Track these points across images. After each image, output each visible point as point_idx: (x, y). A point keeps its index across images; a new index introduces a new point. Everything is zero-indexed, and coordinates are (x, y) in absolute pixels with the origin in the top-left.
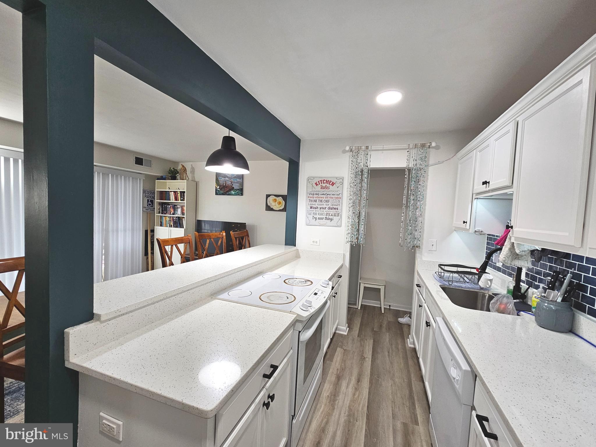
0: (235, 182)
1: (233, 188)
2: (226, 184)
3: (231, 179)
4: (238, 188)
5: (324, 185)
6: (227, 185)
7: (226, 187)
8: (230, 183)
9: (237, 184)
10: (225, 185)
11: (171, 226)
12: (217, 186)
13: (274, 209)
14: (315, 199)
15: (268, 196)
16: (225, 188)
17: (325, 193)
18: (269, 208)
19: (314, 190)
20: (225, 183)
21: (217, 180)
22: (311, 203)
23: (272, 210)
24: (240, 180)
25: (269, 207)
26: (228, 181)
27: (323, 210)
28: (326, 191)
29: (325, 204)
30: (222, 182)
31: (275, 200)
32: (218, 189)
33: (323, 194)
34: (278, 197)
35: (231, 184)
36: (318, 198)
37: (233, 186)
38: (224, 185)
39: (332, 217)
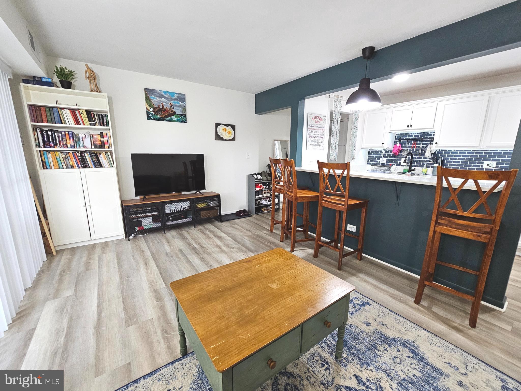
0: (176, 106)
1: (175, 112)
2: (163, 106)
3: (170, 101)
4: (181, 113)
5: (317, 120)
6: (165, 108)
7: (165, 110)
8: (170, 105)
9: (180, 109)
10: (163, 108)
11: (72, 167)
12: (149, 108)
13: (225, 138)
14: (312, 130)
15: (217, 125)
16: (163, 112)
17: (317, 126)
18: (218, 138)
19: (312, 123)
20: (161, 105)
21: (148, 99)
22: (310, 133)
23: (222, 139)
24: (183, 103)
25: (219, 136)
26: (165, 102)
27: (316, 138)
28: (317, 125)
29: (317, 134)
30: (156, 103)
31: (225, 130)
32: (152, 112)
33: (316, 127)
34: (227, 126)
35: (171, 107)
36: (314, 129)
37: (174, 110)
38: (161, 107)
39: (319, 143)
